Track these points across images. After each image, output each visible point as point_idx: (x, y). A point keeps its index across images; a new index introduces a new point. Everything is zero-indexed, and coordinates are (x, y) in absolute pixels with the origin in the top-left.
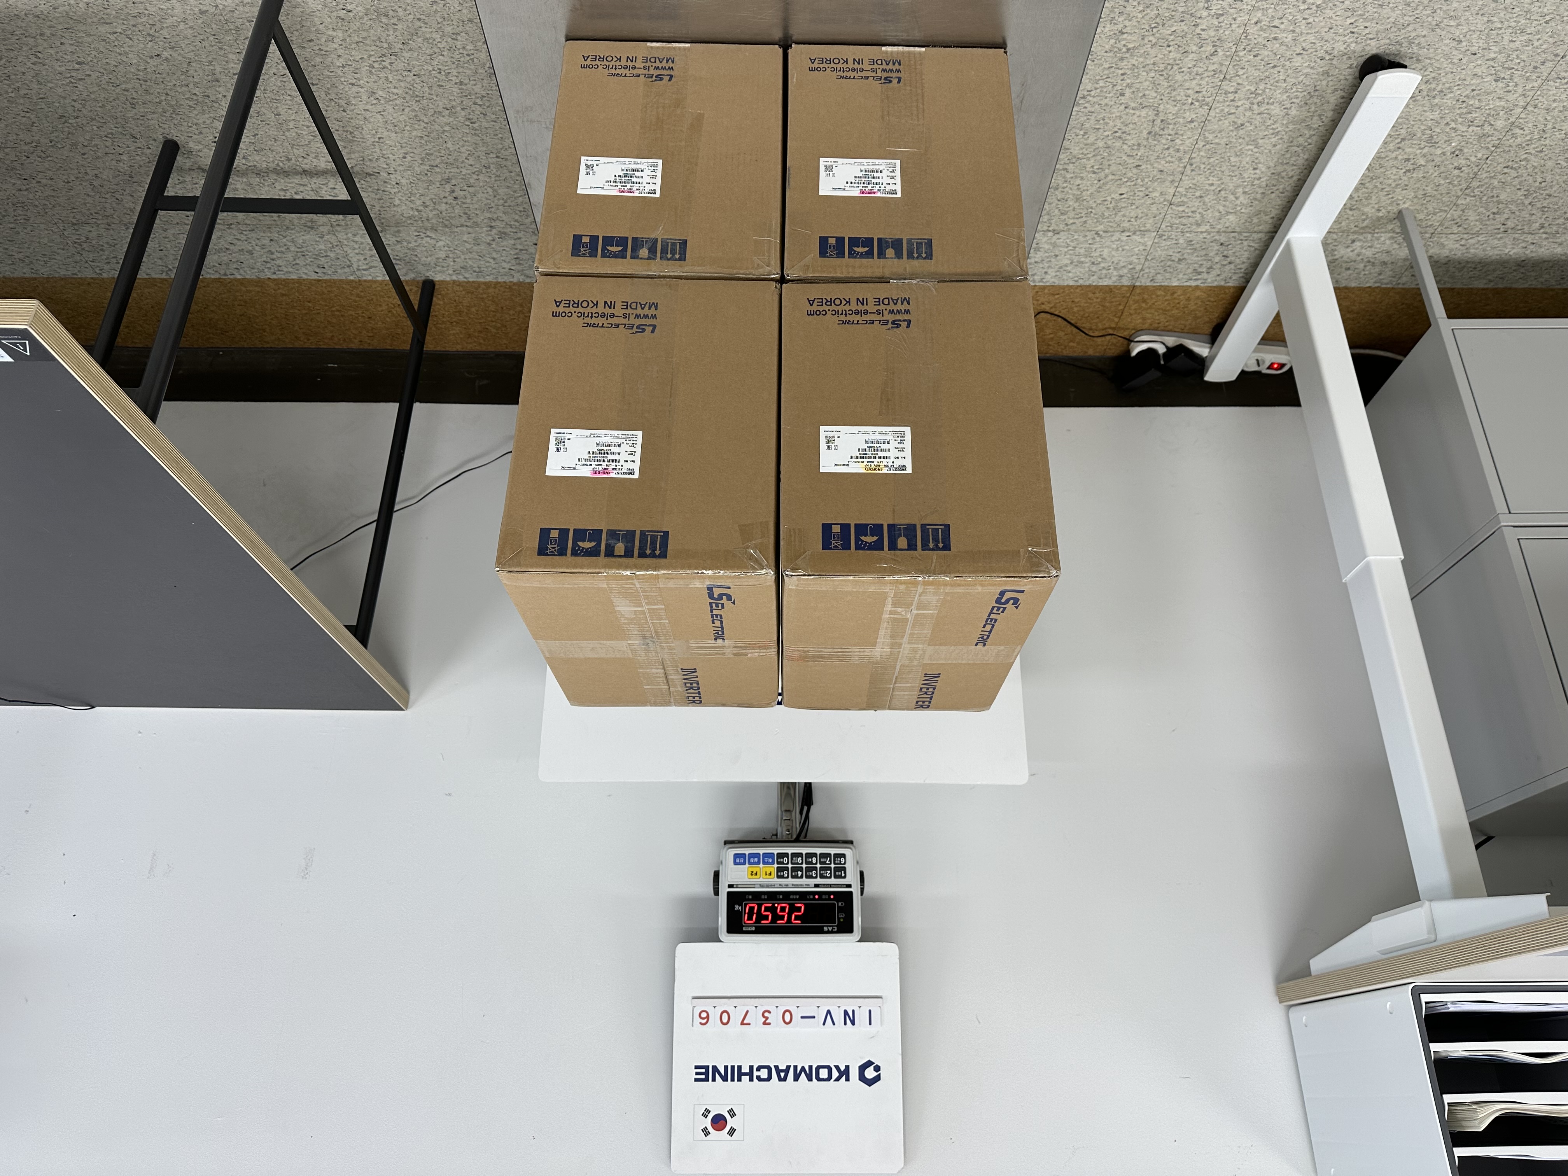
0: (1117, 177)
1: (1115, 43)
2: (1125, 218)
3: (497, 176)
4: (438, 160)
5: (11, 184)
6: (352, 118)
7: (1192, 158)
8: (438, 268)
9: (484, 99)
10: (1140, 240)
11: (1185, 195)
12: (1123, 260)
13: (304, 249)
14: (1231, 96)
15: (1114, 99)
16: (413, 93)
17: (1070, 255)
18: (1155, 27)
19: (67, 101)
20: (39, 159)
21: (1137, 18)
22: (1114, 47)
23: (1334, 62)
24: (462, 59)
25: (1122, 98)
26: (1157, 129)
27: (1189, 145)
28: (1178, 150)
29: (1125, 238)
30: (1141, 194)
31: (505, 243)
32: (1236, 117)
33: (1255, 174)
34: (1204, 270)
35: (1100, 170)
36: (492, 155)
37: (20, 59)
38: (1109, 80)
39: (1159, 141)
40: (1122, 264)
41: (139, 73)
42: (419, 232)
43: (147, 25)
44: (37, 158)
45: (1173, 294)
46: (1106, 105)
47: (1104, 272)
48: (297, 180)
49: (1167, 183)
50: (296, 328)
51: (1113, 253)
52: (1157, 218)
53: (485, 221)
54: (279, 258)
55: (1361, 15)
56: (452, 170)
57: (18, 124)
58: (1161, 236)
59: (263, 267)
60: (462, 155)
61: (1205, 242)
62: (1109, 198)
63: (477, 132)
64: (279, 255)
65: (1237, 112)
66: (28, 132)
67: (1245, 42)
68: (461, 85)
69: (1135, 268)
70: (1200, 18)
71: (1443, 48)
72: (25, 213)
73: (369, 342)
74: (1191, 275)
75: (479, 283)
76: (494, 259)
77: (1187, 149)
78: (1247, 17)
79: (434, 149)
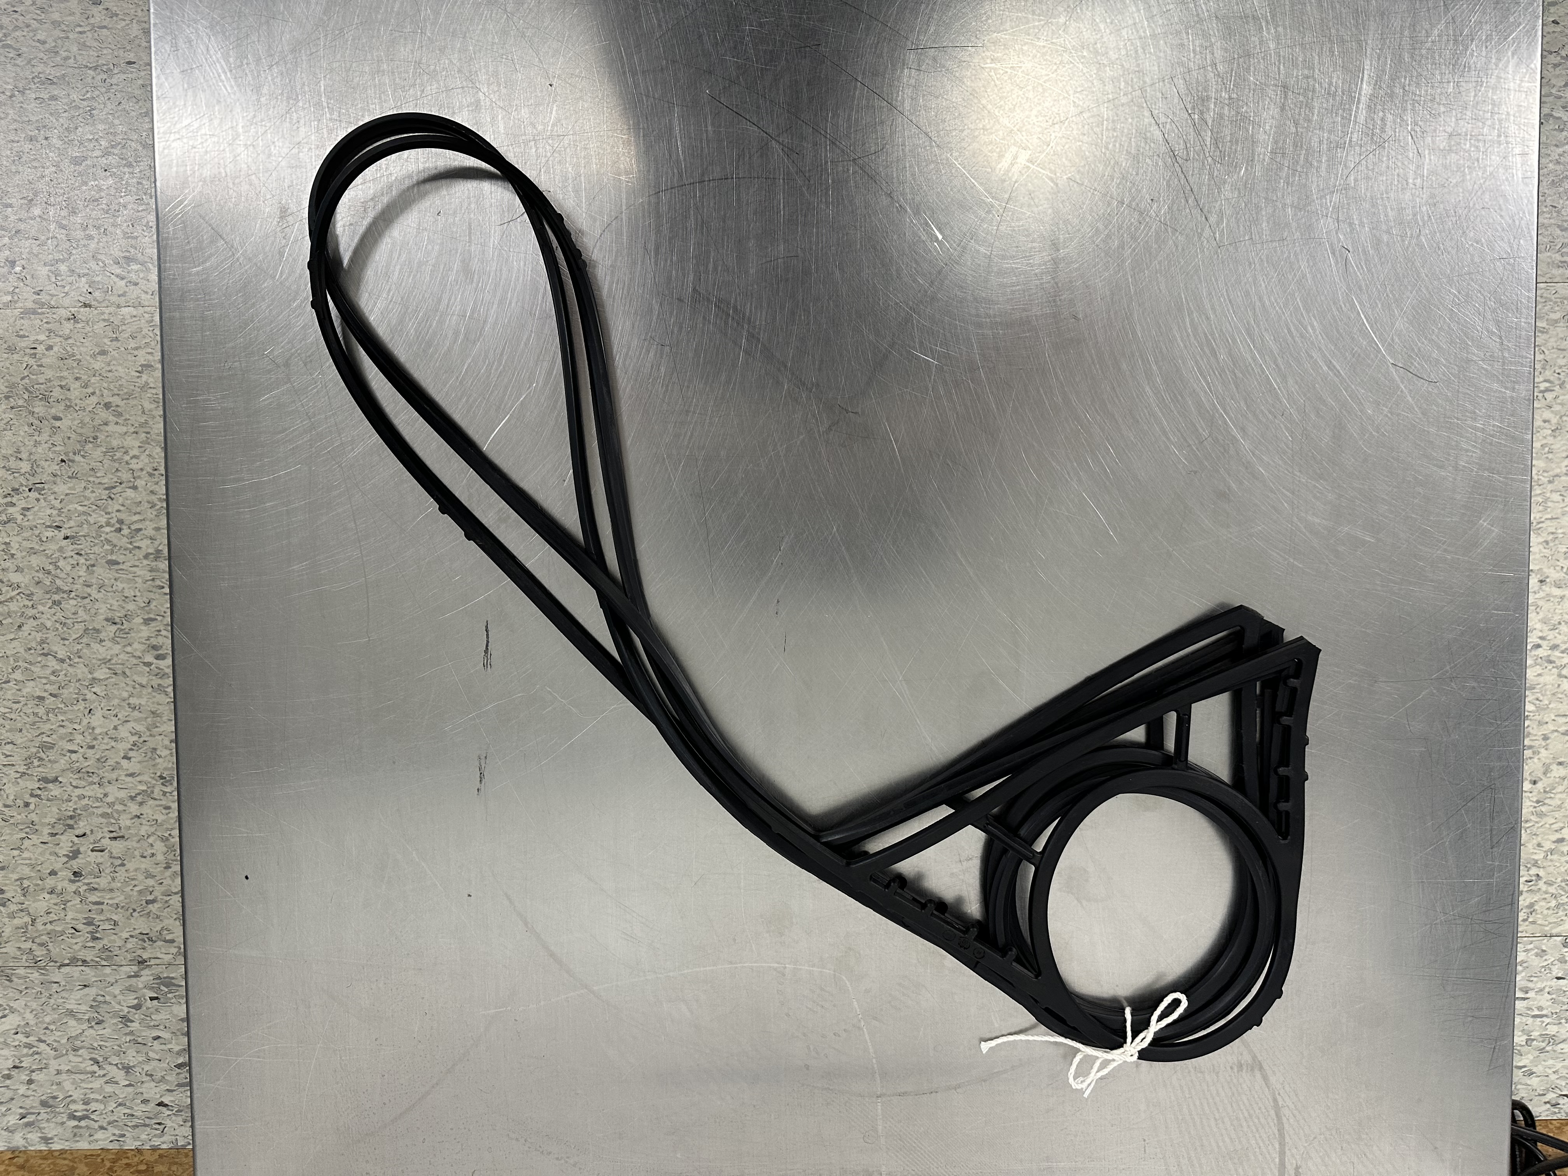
79: (62, 731)
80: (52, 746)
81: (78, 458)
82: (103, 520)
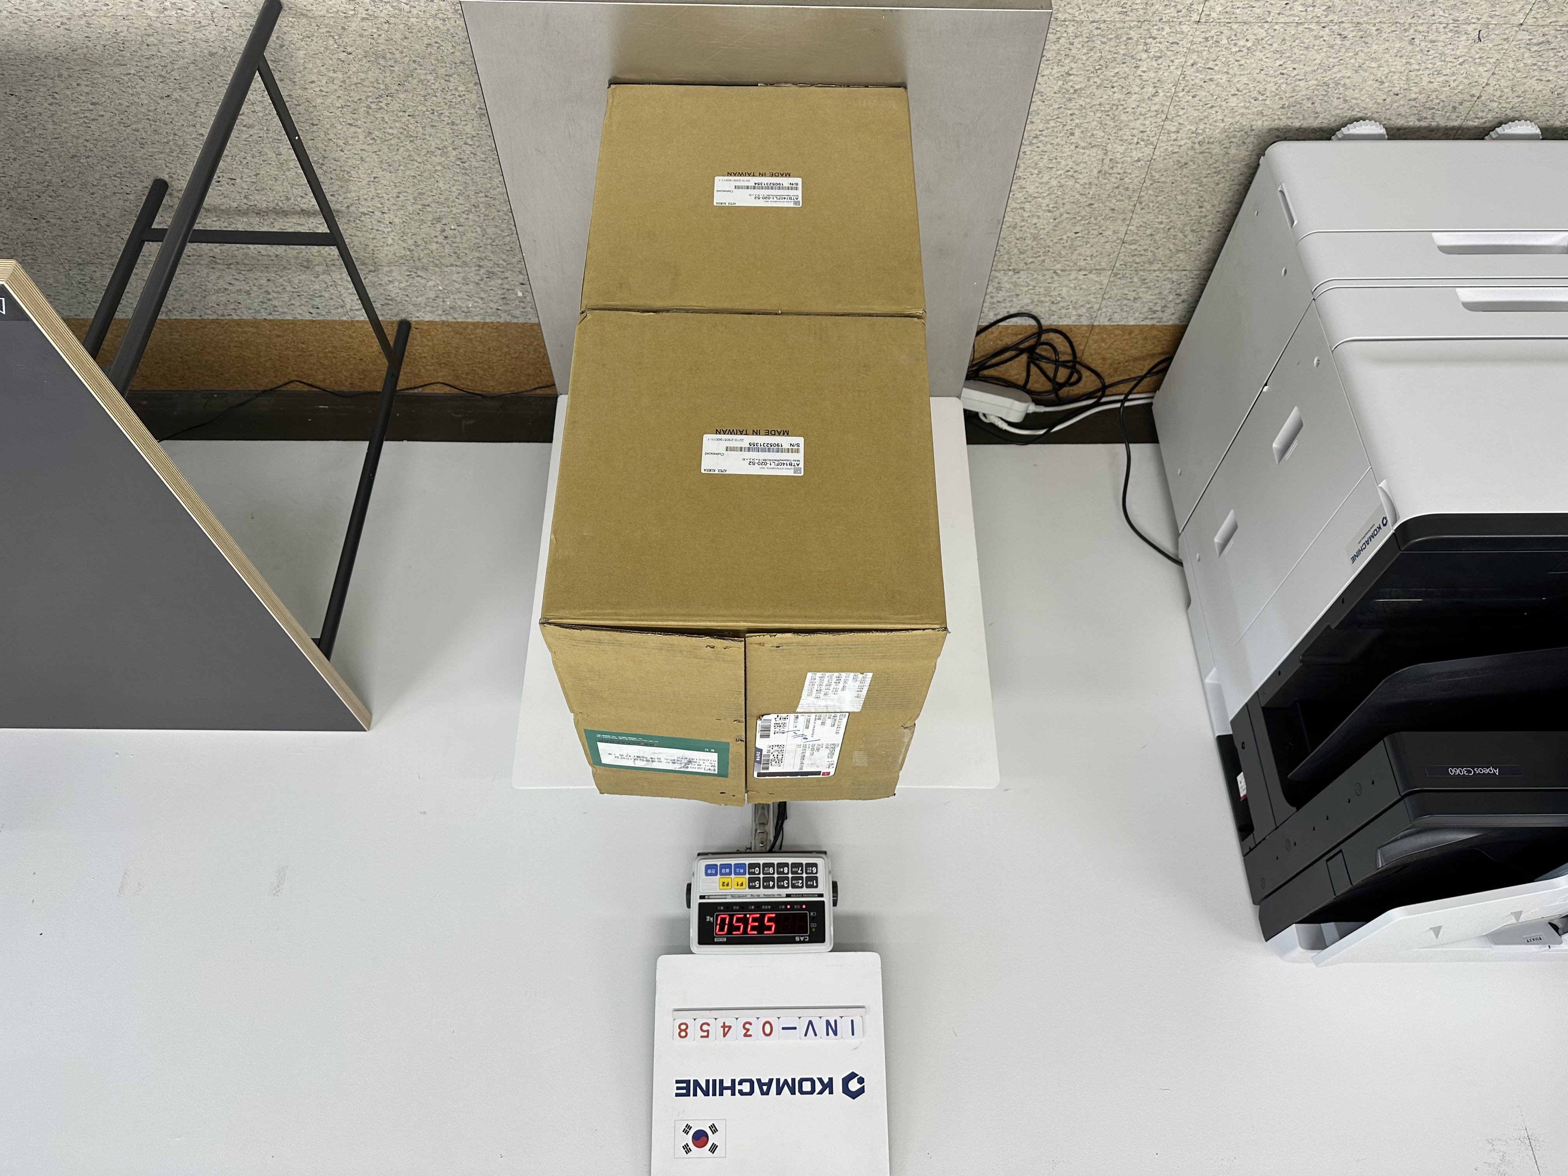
0: (1071, 216)
1: (1063, 84)
2: (1081, 257)
3: (486, 215)
4: (430, 199)
5: (21, 224)
6: (349, 158)
7: (1141, 197)
8: (428, 308)
9: (474, 139)
10: (1096, 279)
11: (1137, 233)
12: (1082, 299)
13: (300, 289)
14: (1174, 136)
15: (1065, 139)
16: (408, 133)
17: (1031, 294)
18: (1099, 69)
19: (80, 141)
20: (50, 199)
21: (1082, 60)
22: (1062, 88)
23: (1268, 102)
24: (454, 100)
25: (1070, 137)
26: (1107, 168)
27: (1138, 183)
28: (1127, 189)
29: (1081, 277)
30: (1096, 233)
31: (492, 283)
32: (1180, 156)
33: (1201, 212)
34: (1159, 309)
35: (1055, 209)
36: (481, 195)
37: (38, 99)
38: (1059, 120)
39: (1109, 180)
40: (1080, 303)
41: (151, 114)
42: (410, 272)
43: (160, 67)
44: (48, 198)
45: (1130, 334)
46: (1058, 144)
47: (1064, 311)
48: (295, 219)
49: (1119, 222)
50: (290, 370)
51: (1071, 292)
52: (1111, 256)
53: (474, 260)
54: (275, 298)
55: (1289, 57)
56: (443, 210)
57: (32, 163)
58: (1116, 275)
59: (259, 308)
60: (453, 194)
61: (1158, 281)
62: (1065, 237)
63: (468, 172)
64: (275, 295)
65: (1180, 151)
66: (41, 172)
67: (1183, 83)
68: (453, 125)
69: (1092, 307)
70: (1140, 60)
71: (1368, 88)
72: (33, 253)
73: (360, 384)
74: (1146, 314)
75: (468, 324)
76: (482, 299)
77: (1136, 187)
78: (1183, 59)
79: (427, 188)
80: (424, 194)
81: (406, 84)
82: (424, 109)
